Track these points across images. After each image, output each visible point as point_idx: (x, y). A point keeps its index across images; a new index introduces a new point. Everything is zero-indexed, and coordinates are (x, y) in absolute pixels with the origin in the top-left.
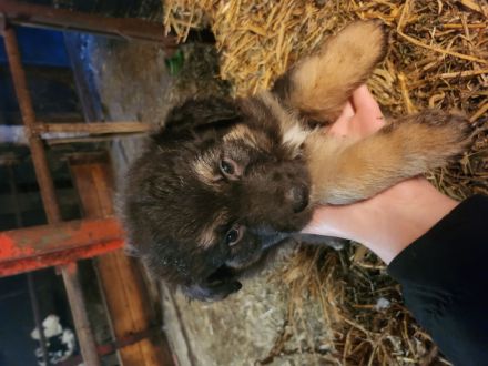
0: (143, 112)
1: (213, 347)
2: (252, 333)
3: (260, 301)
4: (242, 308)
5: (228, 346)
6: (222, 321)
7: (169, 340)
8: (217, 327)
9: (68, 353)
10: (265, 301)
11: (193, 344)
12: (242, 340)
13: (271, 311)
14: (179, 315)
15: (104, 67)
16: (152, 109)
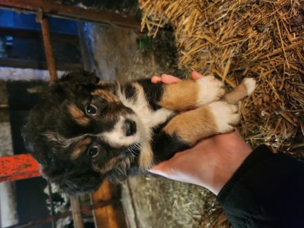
0: (119, 67)
1: (151, 218)
2: (176, 215)
3: (183, 196)
4: (171, 198)
5: (160, 220)
6: (158, 204)
7: (124, 208)
8: (154, 207)
9: (64, 204)
10: (186, 197)
11: (138, 213)
12: (169, 218)
13: (190, 204)
14: (131, 194)
15: (98, 37)
16: (124, 66)
